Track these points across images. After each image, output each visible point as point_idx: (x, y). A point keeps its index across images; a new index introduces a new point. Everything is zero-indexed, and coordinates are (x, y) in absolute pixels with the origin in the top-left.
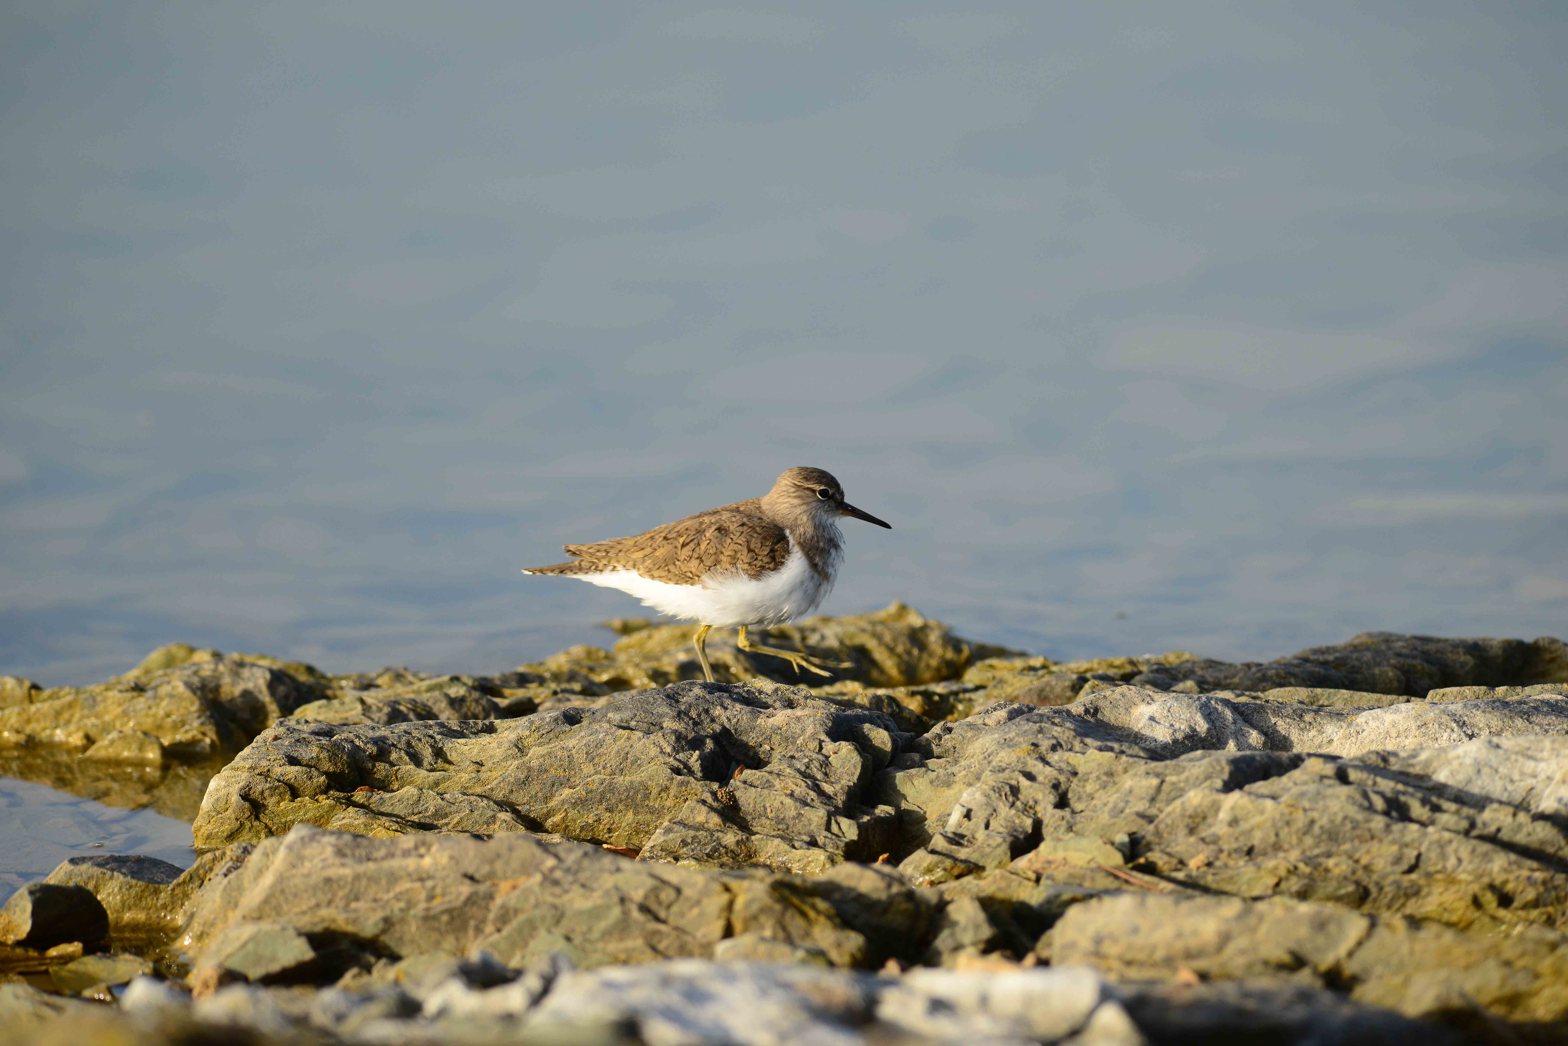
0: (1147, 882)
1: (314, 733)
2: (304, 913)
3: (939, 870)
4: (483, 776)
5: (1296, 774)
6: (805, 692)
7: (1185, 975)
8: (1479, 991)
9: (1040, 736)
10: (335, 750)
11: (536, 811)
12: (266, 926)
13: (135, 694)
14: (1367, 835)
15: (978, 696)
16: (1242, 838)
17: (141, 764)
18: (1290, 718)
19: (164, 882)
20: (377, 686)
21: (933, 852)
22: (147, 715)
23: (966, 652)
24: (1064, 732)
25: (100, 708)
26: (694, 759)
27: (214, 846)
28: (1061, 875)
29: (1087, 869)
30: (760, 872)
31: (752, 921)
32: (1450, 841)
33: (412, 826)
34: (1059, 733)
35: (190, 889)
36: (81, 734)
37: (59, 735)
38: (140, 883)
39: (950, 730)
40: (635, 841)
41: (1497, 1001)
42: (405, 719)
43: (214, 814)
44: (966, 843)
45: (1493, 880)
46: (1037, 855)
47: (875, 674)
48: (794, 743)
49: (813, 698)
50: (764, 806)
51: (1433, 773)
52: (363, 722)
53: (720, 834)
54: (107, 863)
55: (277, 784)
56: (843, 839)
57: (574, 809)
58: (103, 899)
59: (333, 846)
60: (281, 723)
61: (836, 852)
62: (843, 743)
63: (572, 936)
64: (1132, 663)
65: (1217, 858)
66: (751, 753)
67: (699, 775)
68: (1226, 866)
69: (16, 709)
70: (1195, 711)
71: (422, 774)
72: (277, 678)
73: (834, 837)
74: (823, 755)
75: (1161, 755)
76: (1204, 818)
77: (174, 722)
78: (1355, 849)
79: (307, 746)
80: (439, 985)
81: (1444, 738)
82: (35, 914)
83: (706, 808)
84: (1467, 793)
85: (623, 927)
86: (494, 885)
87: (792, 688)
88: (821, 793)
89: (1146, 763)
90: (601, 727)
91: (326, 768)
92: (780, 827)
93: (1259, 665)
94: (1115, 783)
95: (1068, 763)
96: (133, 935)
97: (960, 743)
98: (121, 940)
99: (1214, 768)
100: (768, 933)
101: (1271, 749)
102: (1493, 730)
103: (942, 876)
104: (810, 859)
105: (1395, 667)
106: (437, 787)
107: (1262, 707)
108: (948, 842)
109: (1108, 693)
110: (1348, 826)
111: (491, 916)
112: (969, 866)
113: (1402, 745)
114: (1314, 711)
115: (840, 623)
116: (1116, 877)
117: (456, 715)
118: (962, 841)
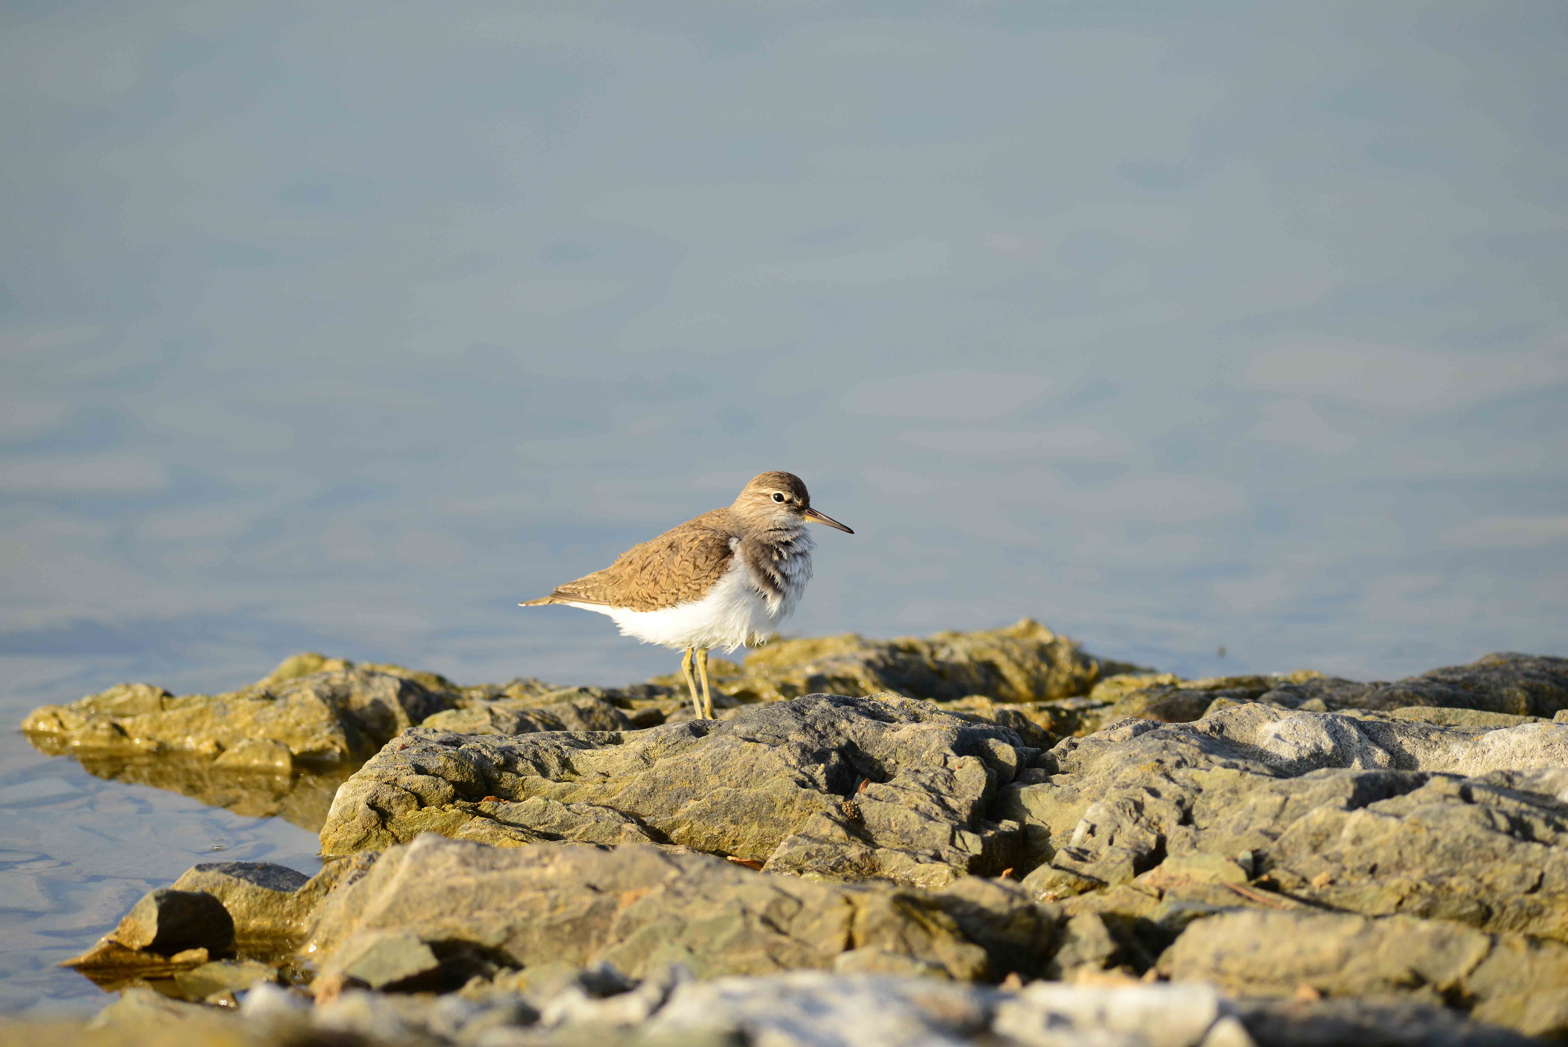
0: (1270, 900)
1: (442, 743)
2: (427, 921)
3: (1062, 885)
4: (609, 787)
5: (1420, 793)
6: (931, 706)
7: (1305, 992)
9: (1165, 752)
10: (462, 760)
11: (661, 822)
12: (389, 934)
13: (266, 702)
14: (1490, 854)
15: (1106, 712)
16: (1365, 857)
17: (271, 772)
18: (1416, 737)
19: (290, 889)
20: (506, 697)
21: (1057, 867)
22: (277, 724)
23: (1095, 668)
24: (1188, 749)
25: (231, 715)
26: (819, 772)
27: (342, 855)
28: (1183, 891)
29: (1209, 886)
30: (882, 886)
31: (873, 934)
33: (538, 836)
34: (1184, 749)
35: (315, 896)
36: (211, 742)
37: (190, 742)
38: (266, 890)
39: (1075, 746)
40: (760, 853)
42: (534, 729)
43: (341, 822)
44: (1089, 859)
46: (1160, 871)
47: (1003, 689)
48: (919, 757)
49: (939, 713)
50: (889, 820)
51: (1558, 793)
52: (492, 732)
53: (844, 847)
54: (233, 870)
55: (404, 792)
56: (967, 853)
57: (699, 821)
58: (229, 906)
59: (458, 855)
60: (409, 732)
61: (960, 866)
62: (968, 758)
63: (695, 947)
64: (1258, 679)
65: (1340, 876)
66: (876, 767)
67: (824, 788)
68: (1349, 884)
69: (147, 717)
70: (1320, 729)
71: (548, 784)
72: (407, 688)
73: (958, 851)
74: (948, 769)
75: (1285, 773)
76: (1328, 836)
77: (305, 731)
78: (1479, 869)
79: (434, 755)
80: (557, 994)
82: (160, 921)
83: (831, 821)
85: (744, 939)
86: (617, 895)
87: (918, 702)
88: (945, 807)
89: (1271, 780)
90: (727, 739)
91: (453, 778)
92: (905, 840)
93: (1387, 684)
94: (1239, 800)
95: (1193, 780)
96: (258, 942)
97: (1085, 758)
98: (246, 946)
99: (1338, 786)
100: (889, 946)
101: (1397, 768)
103: (1065, 891)
104: (934, 873)
105: (1523, 687)
106: (563, 797)
107: (1388, 725)
108: (1072, 857)
109: (1234, 710)
110: (1472, 845)
111: (614, 926)
112: (1092, 882)
113: (1528, 765)
114: (1439, 730)
115: (970, 639)
116: (1239, 894)
117: (585, 726)
118: (1085, 857)
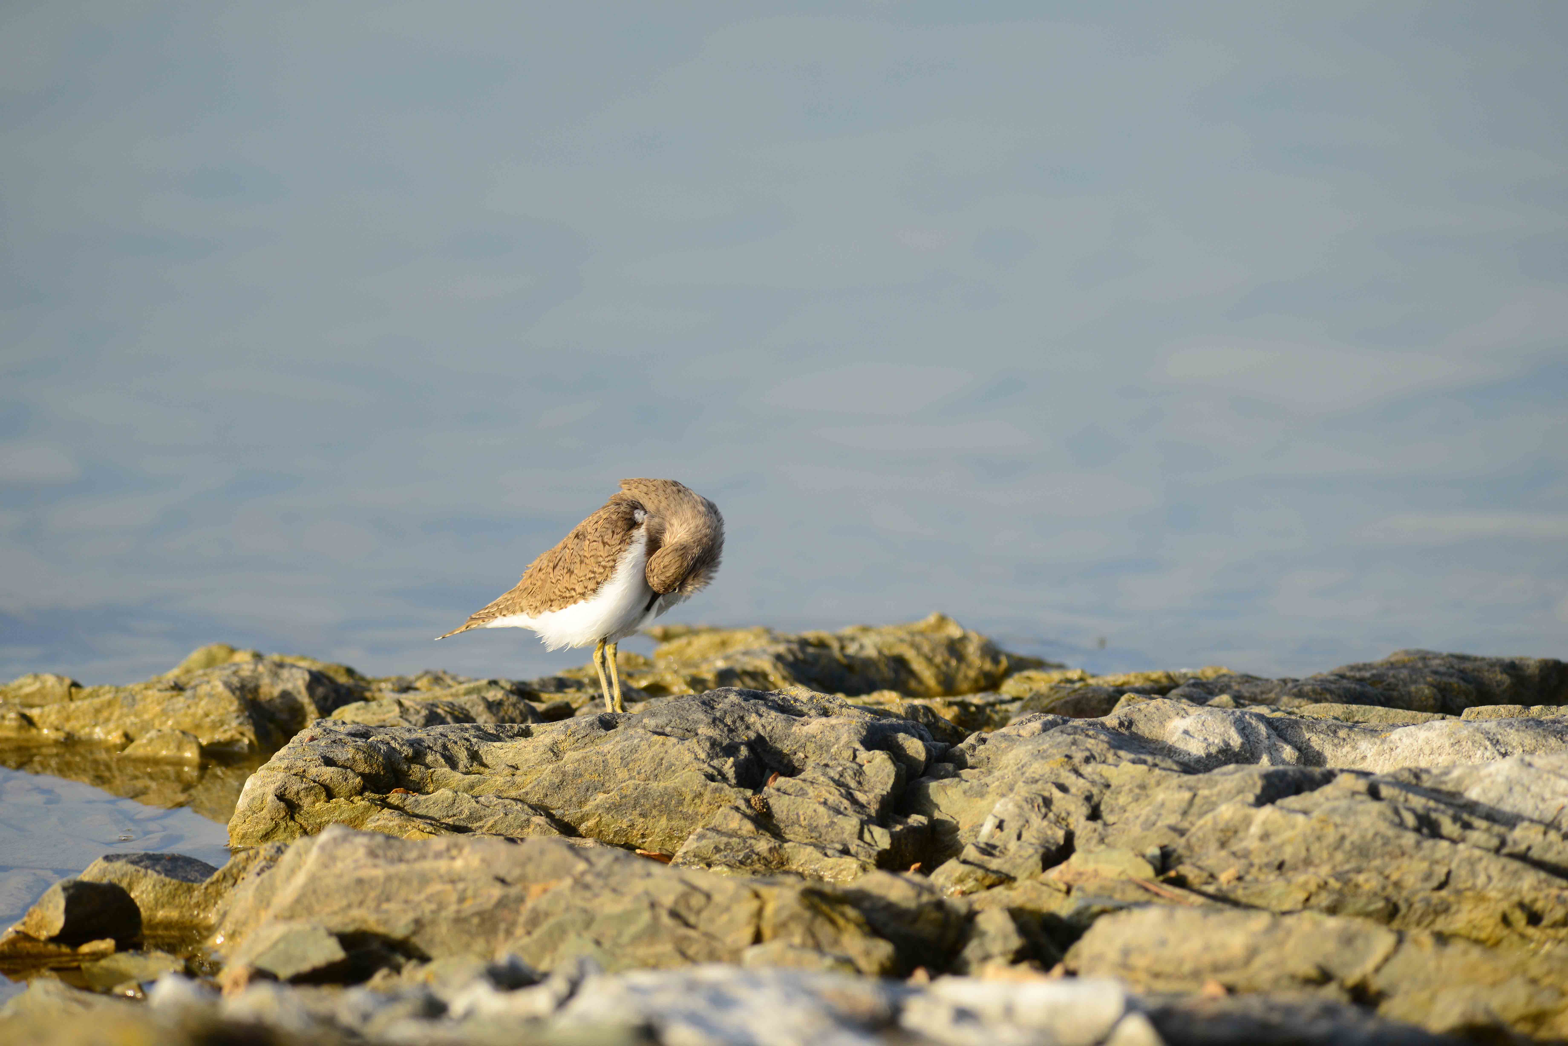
0: (1178, 896)
1: (350, 734)
2: (335, 913)
3: (970, 880)
4: (518, 779)
5: (1328, 789)
6: (840, 700)
7: (1212, 988)
8: (1505, 1008)
9: (1074, 748)
10: (371, 752)
11: (570, 815)
12: (298, 925)
13: (174, 693)
14: (1398, 852)
15: (1015, 707)
16: (1273, 853)
17: (179, 763)
18: (1324, 734)
19: (198, 880)
20: (416, 689)
21: (965, 862)
22: (186, 715)
23: (1004, 663)
24: (1097, 745)
25: (139, 707)
26: (728, 766)
27: (249, 846)
28: (1091, 886)
29: (1117, 881)
30: (791, 880)
31: (781, 928)
32: (1480, 859)
33: (446, 829)
34: (1093, 745)
35: (223, 887)
36: (120, 732)
37: (98, 733)
38: (174, 881)
39: (984, 741)
40: (669, 847)
41: (1524, 1019)
42: (443, 722)
43: (249, 813)
44: (997, 854)
45: (1523, 898)
46: (1068, 866)
47: (913, 684)
48: (827, 751)
49: (849, 707)
50: (797, 814)
51: (1466, 790)
52: (401, 724)
53: (753, 841)
54: (141, 861)
55: (312, 784)
56: (876, 848)
57: (608, 814)
58: (137, 897)
59: (366, 846)
60: (318, 724)
61: (869, 861)
62: (877, 752)
63: (603, 940)
64: (1169, 677)
65: (1247, 872)
66: (786, 761)
67: (733, 781)
68: (1256, 880)
69: (56, 707)
70: (1229, 725)
71: (457, 777)
72: (316, 679)
73: (866, 846)
74: (857, 763)
75: (1194, 769)
76: (1236, 832)
77: (213, 722)
78: (1386, 866)
79: (343, 747)
80: (465, 986)
81: (1478, 756)
82: (68, 910)
83: (740, 814)
84: (1499, 812)
85: (652, 932)
86: (525, 888)
87: (827, 696)
88: (854, 801)
89: (1179, 776)
90: (636, 732)
91: (361, 770)
92: (813, 835)
94: (1147, 796)
95: (1101, 775)
96: (166, 933)
97: (995, 753)
98: (154, 937)
99: (1246, 782)
100: (797, 940)
101: (1305, 764)
102: (1527, 748)
103: (973, 886)
104: (842, 867)
105: (1431, 685)
106: (472, 789)
107: (1296, 722)
108: (980, 852)
109: (1143, 706)
110: (1379, 842)
111: (522, 919)
112: (1000, 877)
113: (1436, 762)
114: (1348, 727)
115: (880, 633)
116: (1146, 890)
117: (494, 719)
118: (994, 852)
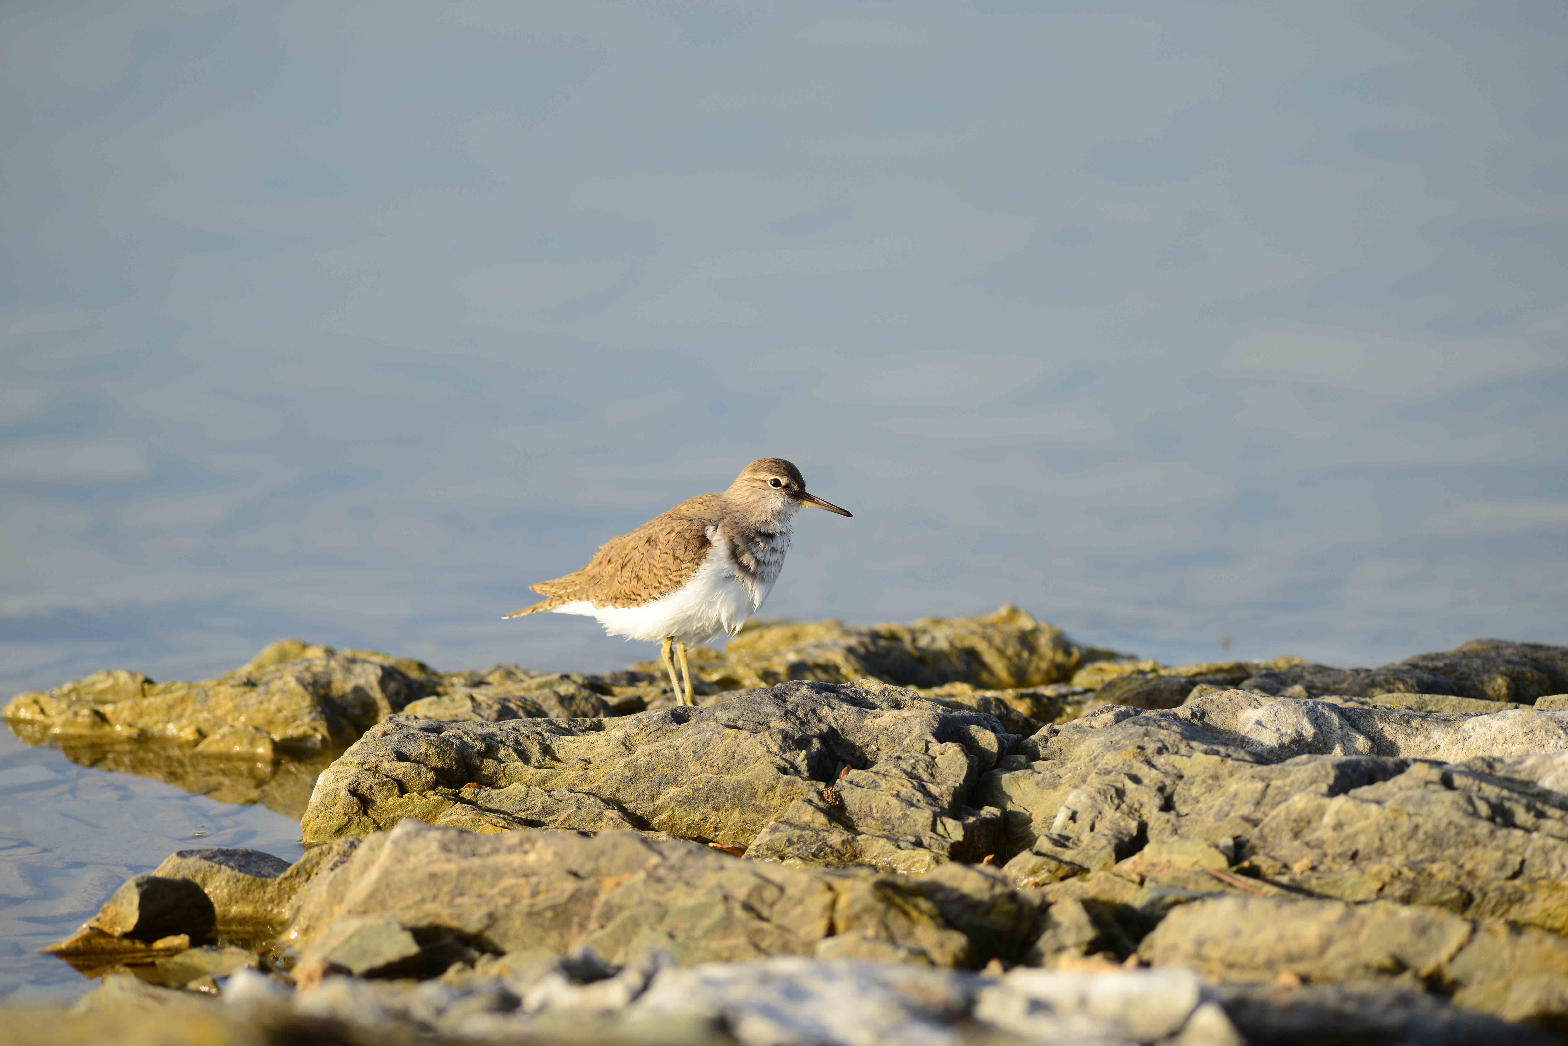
0: (1251, 886)
1: (423, 729)
2: (408, 908)
3: (1043, 871)
4: (591, 773)
5: (1401, 779)
6: (912, 693)
7: (1286, 978)
9: (1146, 739)
10: (443, 747)
11: (643, 809)
12: (371, 920)
13: (247, 689)
14: (1471, 841)
15: (1087, 699)
16: (1346, 843)
17: (252, 759)
18: (1397, 724)
19: (272, 876)
20: (488, 684)
21: (1038, 854)
22: (258, 711)
23: (1076, 655)
24: (1170, 735)
25: (212, 702)
26: (801, 759)
27: (323, 841)
28: (1165, 877)
29: (1191, 872)
30: (864, 872)
31: (855, 920)
32: (1554, 848)
33: (519, 823)
34: (1165, 736)
35: (296, 882)
36: (192, 729)
37: (171, 729)
38: (248, 876)
39: (1056, 732)
40: (741, 840)
42: (515, 716)
43: (322, 809)
44: (1070, 845)
46: (1141, 858)
47: (985, 676)
48: (900, 744)
49: (921, 699)
50: (870, 806)
51: (1539, 779)
52: (474, 719)
53: (826, 834)
54: (215, 857)
55: (385, 779)
56: (948, 839)
57: (681, 808)
58: (210, 892)
59: (439, 841)
60: (391, 719)
61: (942, 853)
62: (949, 744)
63: (675, 933)
64: (1240, 666)
65: (1321, 863)
66: (858, 754)
67: (806, 774)
68: (1330, 870)
69: (128, 704)
70: (1301, 715)
71: (529, 772)
72: (389, 674)
73: (939, 838)
74: (929, 755)
75: (1267, 759)
76: (1309, 822)
77: (286, 718)
78: (1460, 855)
79: (415, 742)
80: (538, 980)
81: (1551, 745)
82: (143, 906)
83: (812, 807)
85: (726, 925)
86: (599, 882)
87: (899, 689)
88: (927, 793)
89: (1252, 767)
90: (708, 726)
91: (434, 765)
92: (886, 827)
93: (1368, 671)
94: (1220, 787)
95: (1174, 766)
96: (240, 928)
97: (1067, 745)
98: (228, 932)
99: (1319, 772)
100: (870, 932)
101: (1378, 754)
103: (1047, 878)
104: (915, 860)
106: (545, 784)
107: (1369, 712)
108: (1053, 843)
109: (1215, 697)
110: (1453, 831)
111: (595, 913)
112: (1073, 868)
113: (1509, 751)
114: (1421, 717)
115: (951, 625)
116: (1220, 880)
117: (566, 713)
118: (1067, 843)
